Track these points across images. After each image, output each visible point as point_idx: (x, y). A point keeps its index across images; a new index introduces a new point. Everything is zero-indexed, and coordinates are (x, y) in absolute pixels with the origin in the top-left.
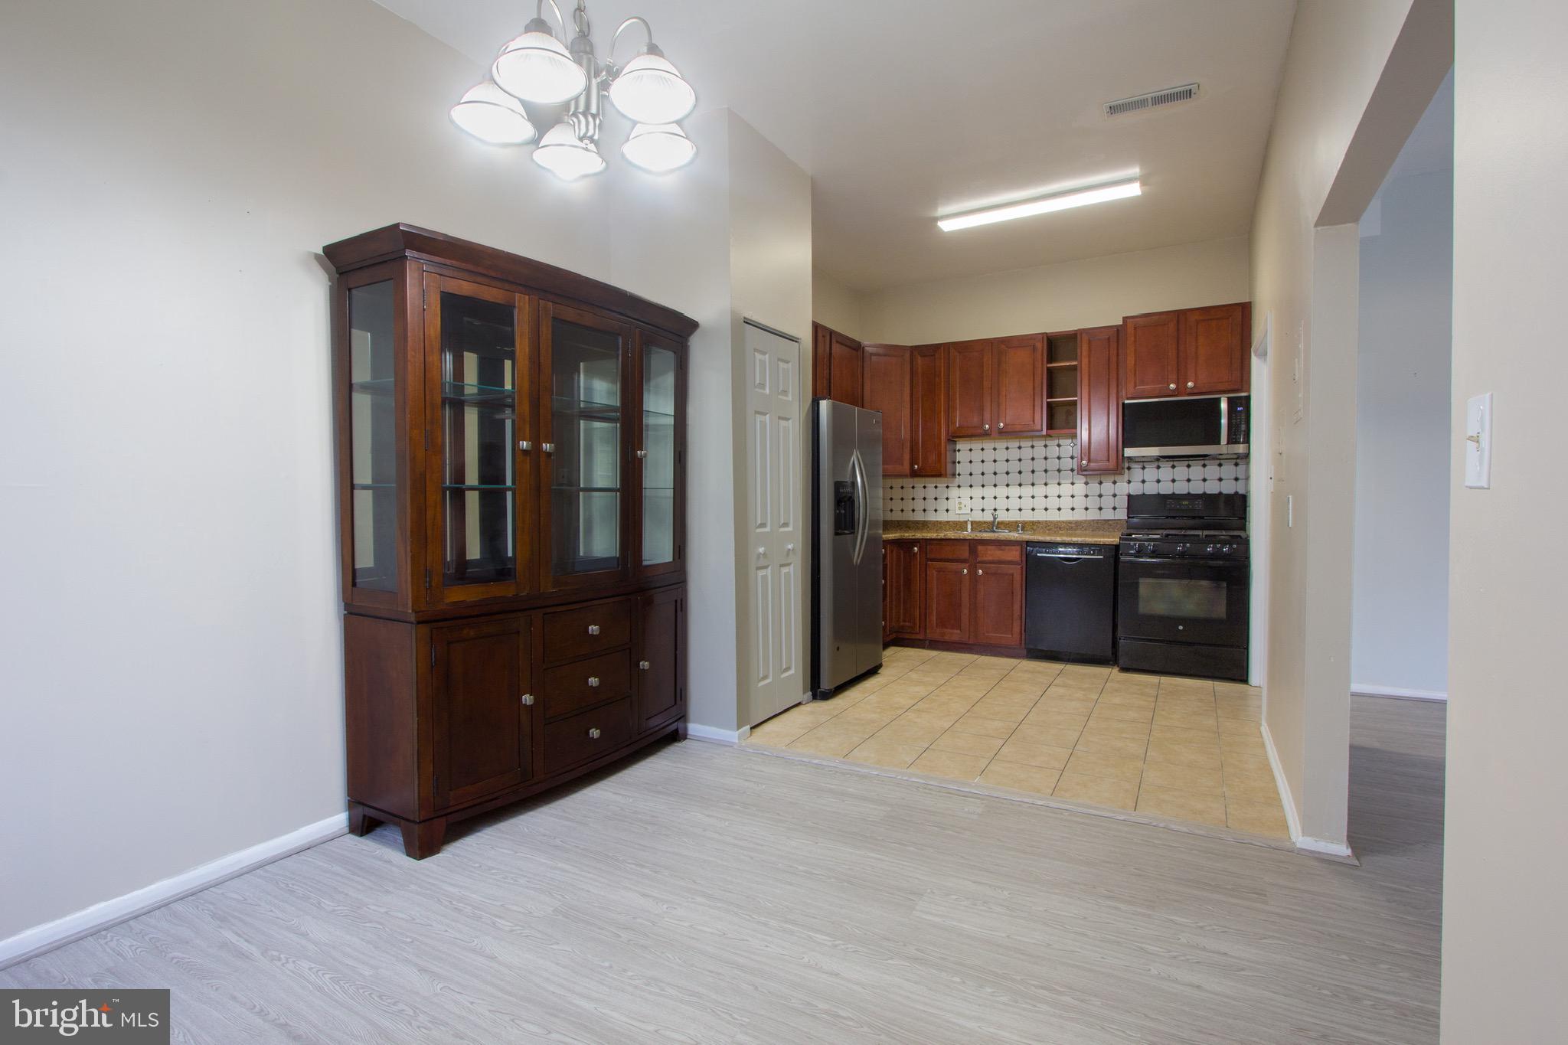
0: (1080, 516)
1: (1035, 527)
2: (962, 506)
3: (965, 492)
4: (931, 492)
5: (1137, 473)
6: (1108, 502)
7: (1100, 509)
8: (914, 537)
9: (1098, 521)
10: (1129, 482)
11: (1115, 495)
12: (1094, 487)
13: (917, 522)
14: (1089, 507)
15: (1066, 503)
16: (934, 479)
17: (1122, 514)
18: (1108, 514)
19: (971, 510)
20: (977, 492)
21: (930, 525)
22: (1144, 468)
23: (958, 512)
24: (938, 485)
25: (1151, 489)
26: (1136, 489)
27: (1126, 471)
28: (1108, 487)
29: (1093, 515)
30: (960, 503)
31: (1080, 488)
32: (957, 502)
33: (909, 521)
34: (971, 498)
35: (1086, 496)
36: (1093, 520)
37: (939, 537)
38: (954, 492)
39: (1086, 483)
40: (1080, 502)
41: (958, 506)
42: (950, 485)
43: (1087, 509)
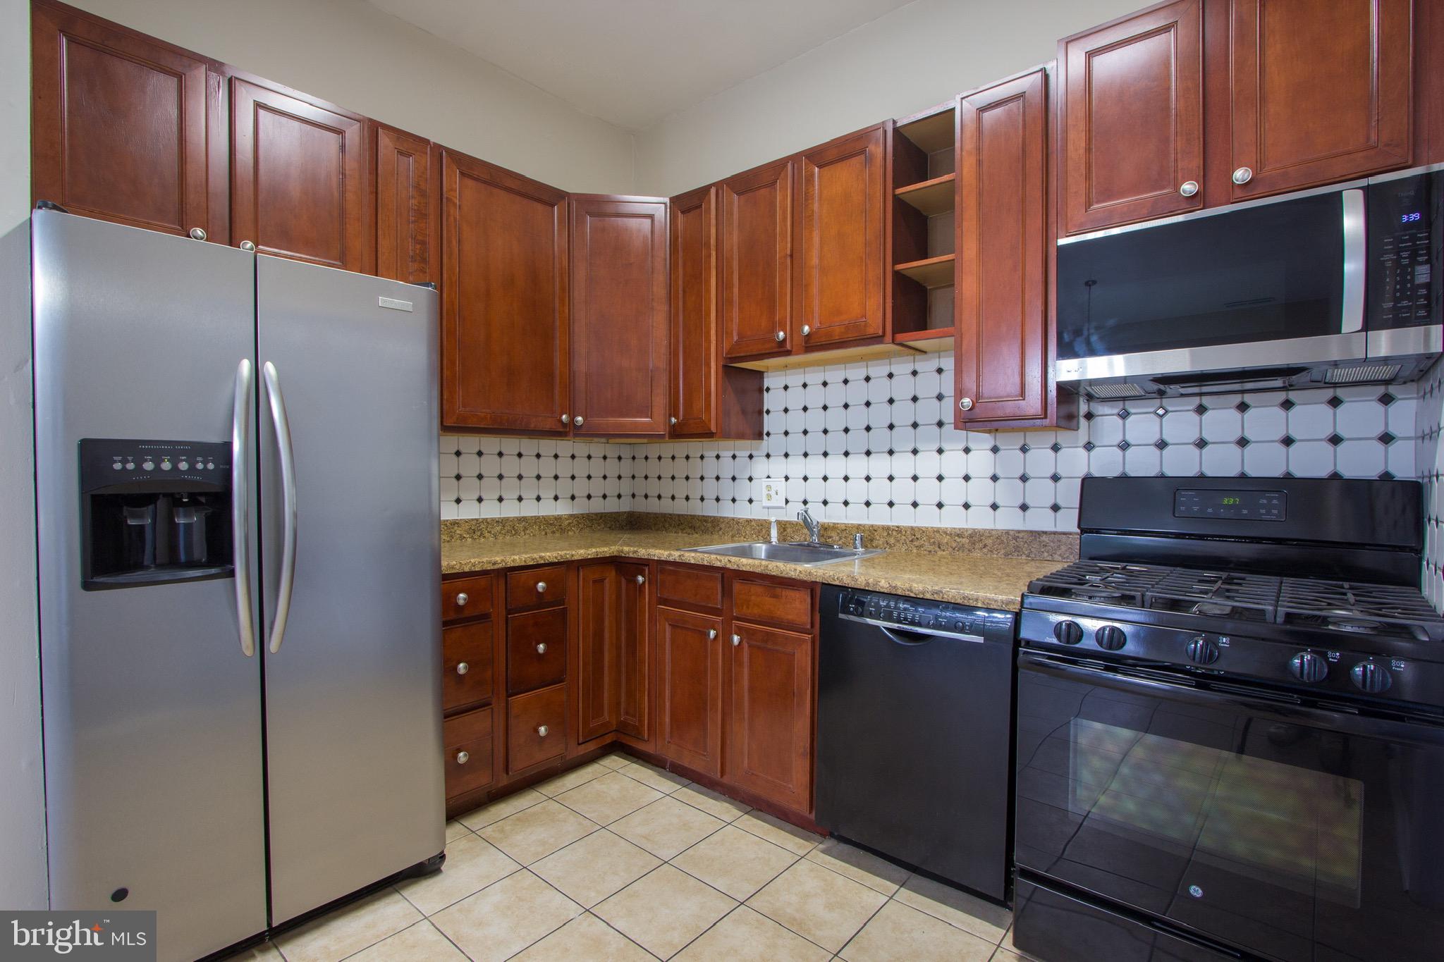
0: (980, 520)
1: (892, 541)
2: (772, 493)
3: (778, 466)
4: (727, 468)
5: (1108, 423)
6: (1041, 492)
7: (1024, 507)
8: (635, 556)
9: (1015, 535)
10: (1089, 446)
11: (1055, 478)
12: (1012, 459)
13: (705, 519)
14: (999, 502)
15: (953, 492)
16: (730, 443)
17: (1069, 522)
18: (1041, 521)
19: (787, 502)
20: (796, 467)
21: (723, 526)
22: (1124, 415)
23: (766, 503)
24: (737, 454)
25: (1142, 463)
26: (1106, 463)
27: (1083, 422)
28: (1041, 459)
29: (1009, 520)
30: (769, 487)
31: (981, 459)
32: (764, 487)
33: (693, 517)
34: (787, 478)
35: (995, 478)
36: (1007, 532)
37: (671, 559)
38: (760, 467)
39: (995, 450)
40: (981, 492)
41: (765, 492)
42: (754, 453)
43: (994, 507)
